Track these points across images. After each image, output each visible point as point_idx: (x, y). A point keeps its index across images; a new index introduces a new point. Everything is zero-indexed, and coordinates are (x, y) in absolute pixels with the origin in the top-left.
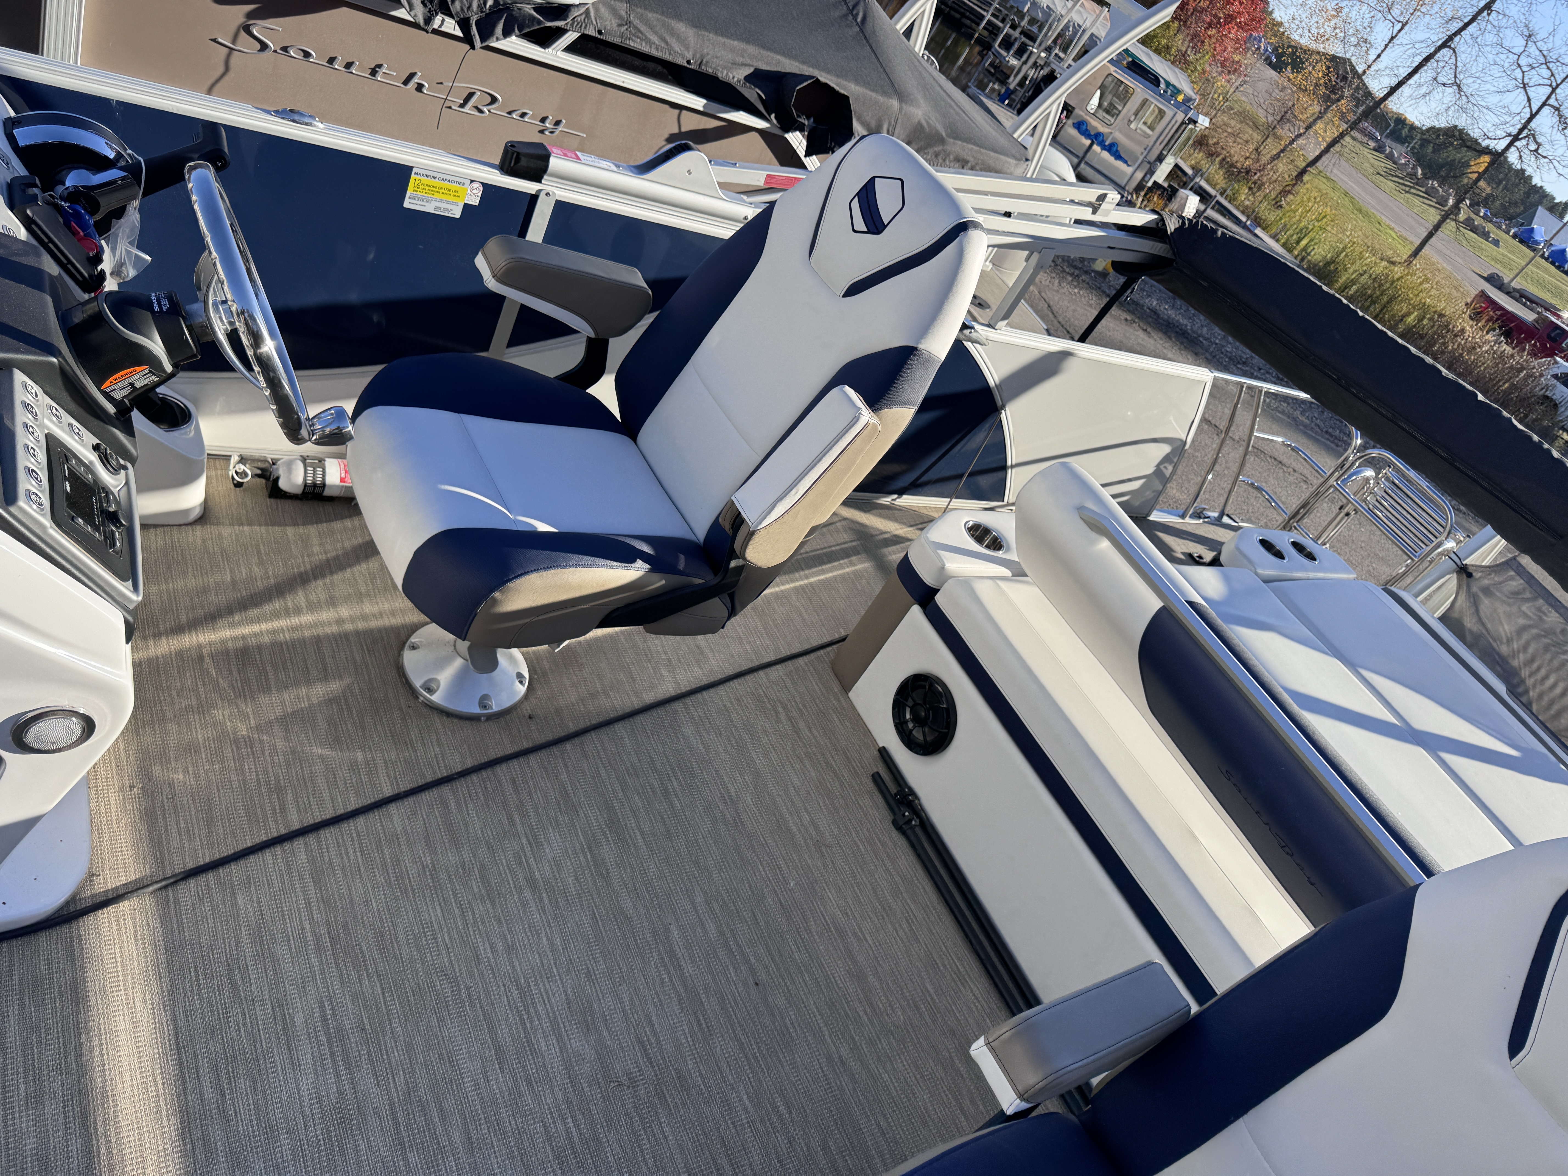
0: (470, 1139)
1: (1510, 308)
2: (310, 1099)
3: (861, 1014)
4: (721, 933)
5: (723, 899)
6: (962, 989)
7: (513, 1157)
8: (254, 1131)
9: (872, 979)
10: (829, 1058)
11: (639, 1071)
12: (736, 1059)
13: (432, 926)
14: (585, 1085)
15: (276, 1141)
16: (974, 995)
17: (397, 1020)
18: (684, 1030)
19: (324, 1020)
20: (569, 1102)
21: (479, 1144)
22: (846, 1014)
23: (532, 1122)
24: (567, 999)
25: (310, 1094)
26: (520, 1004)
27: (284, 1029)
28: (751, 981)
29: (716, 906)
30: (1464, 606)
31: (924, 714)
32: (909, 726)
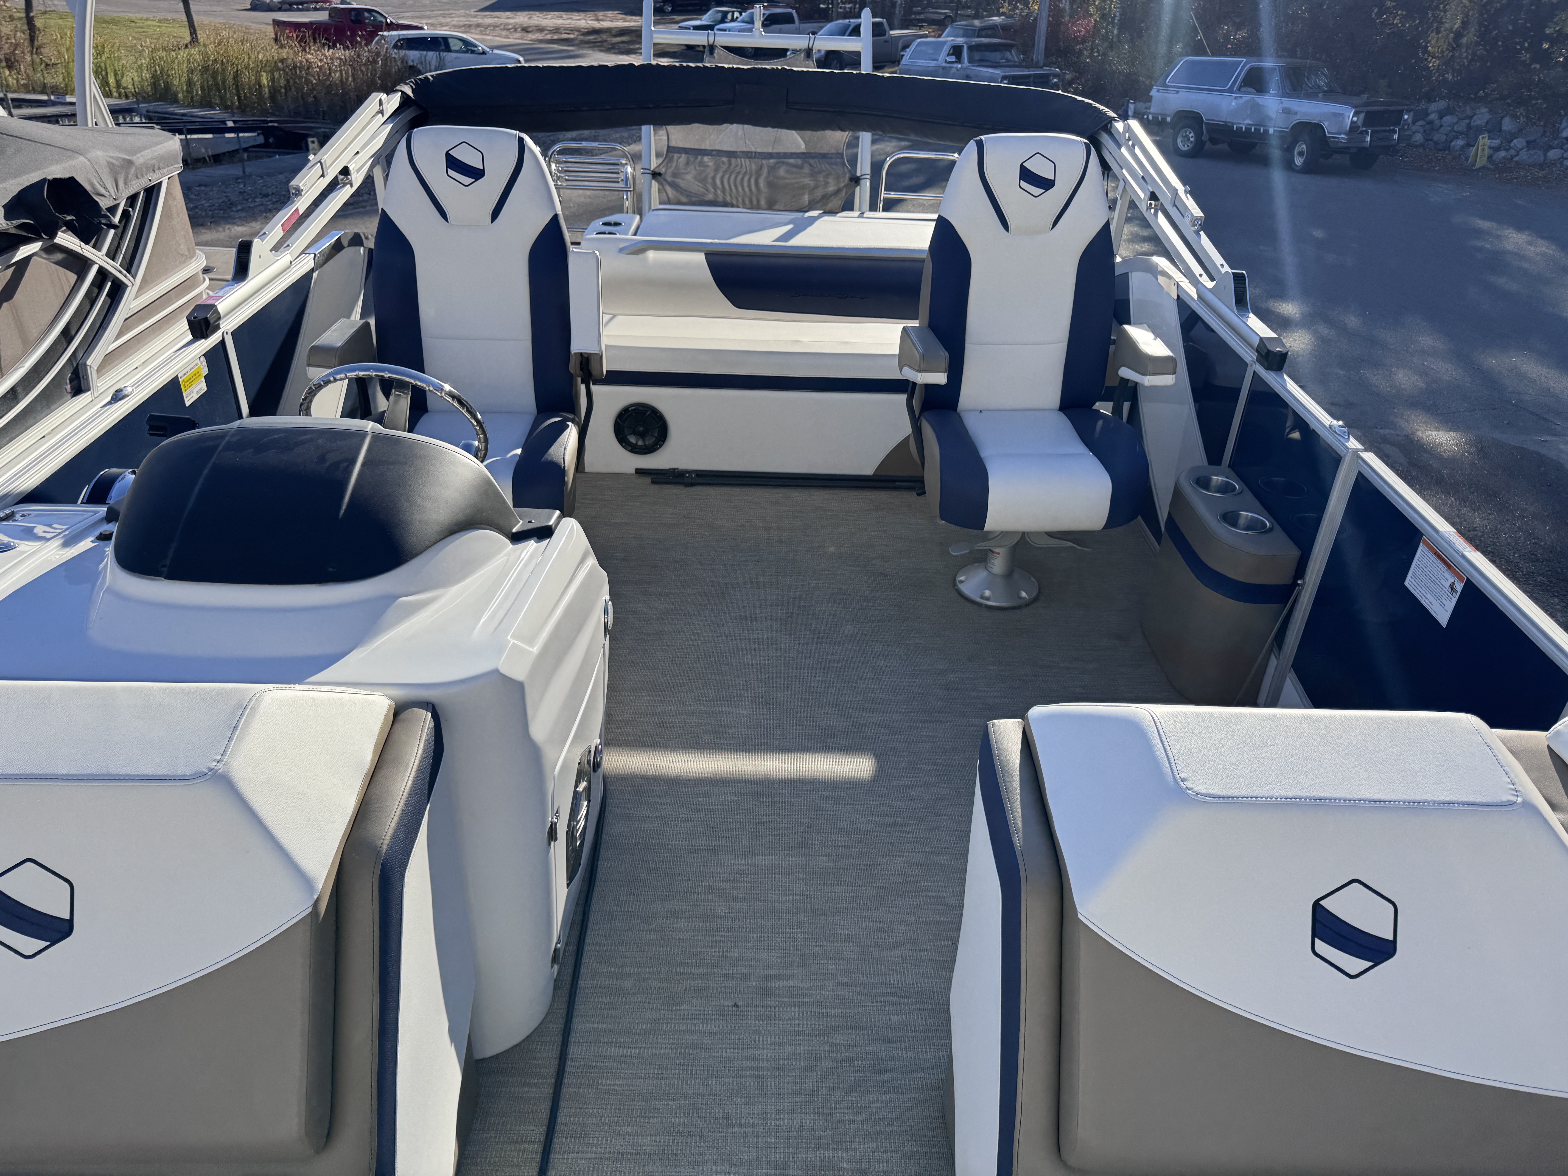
1: (306, 20)
2: (750, 711)
3: (790, 534)
4: (723, 565)
11: (785, 610)
14: (784, 628)
20: (791, 634)
30: (674, 192)
31: (641, 429)
32: (640, 443)
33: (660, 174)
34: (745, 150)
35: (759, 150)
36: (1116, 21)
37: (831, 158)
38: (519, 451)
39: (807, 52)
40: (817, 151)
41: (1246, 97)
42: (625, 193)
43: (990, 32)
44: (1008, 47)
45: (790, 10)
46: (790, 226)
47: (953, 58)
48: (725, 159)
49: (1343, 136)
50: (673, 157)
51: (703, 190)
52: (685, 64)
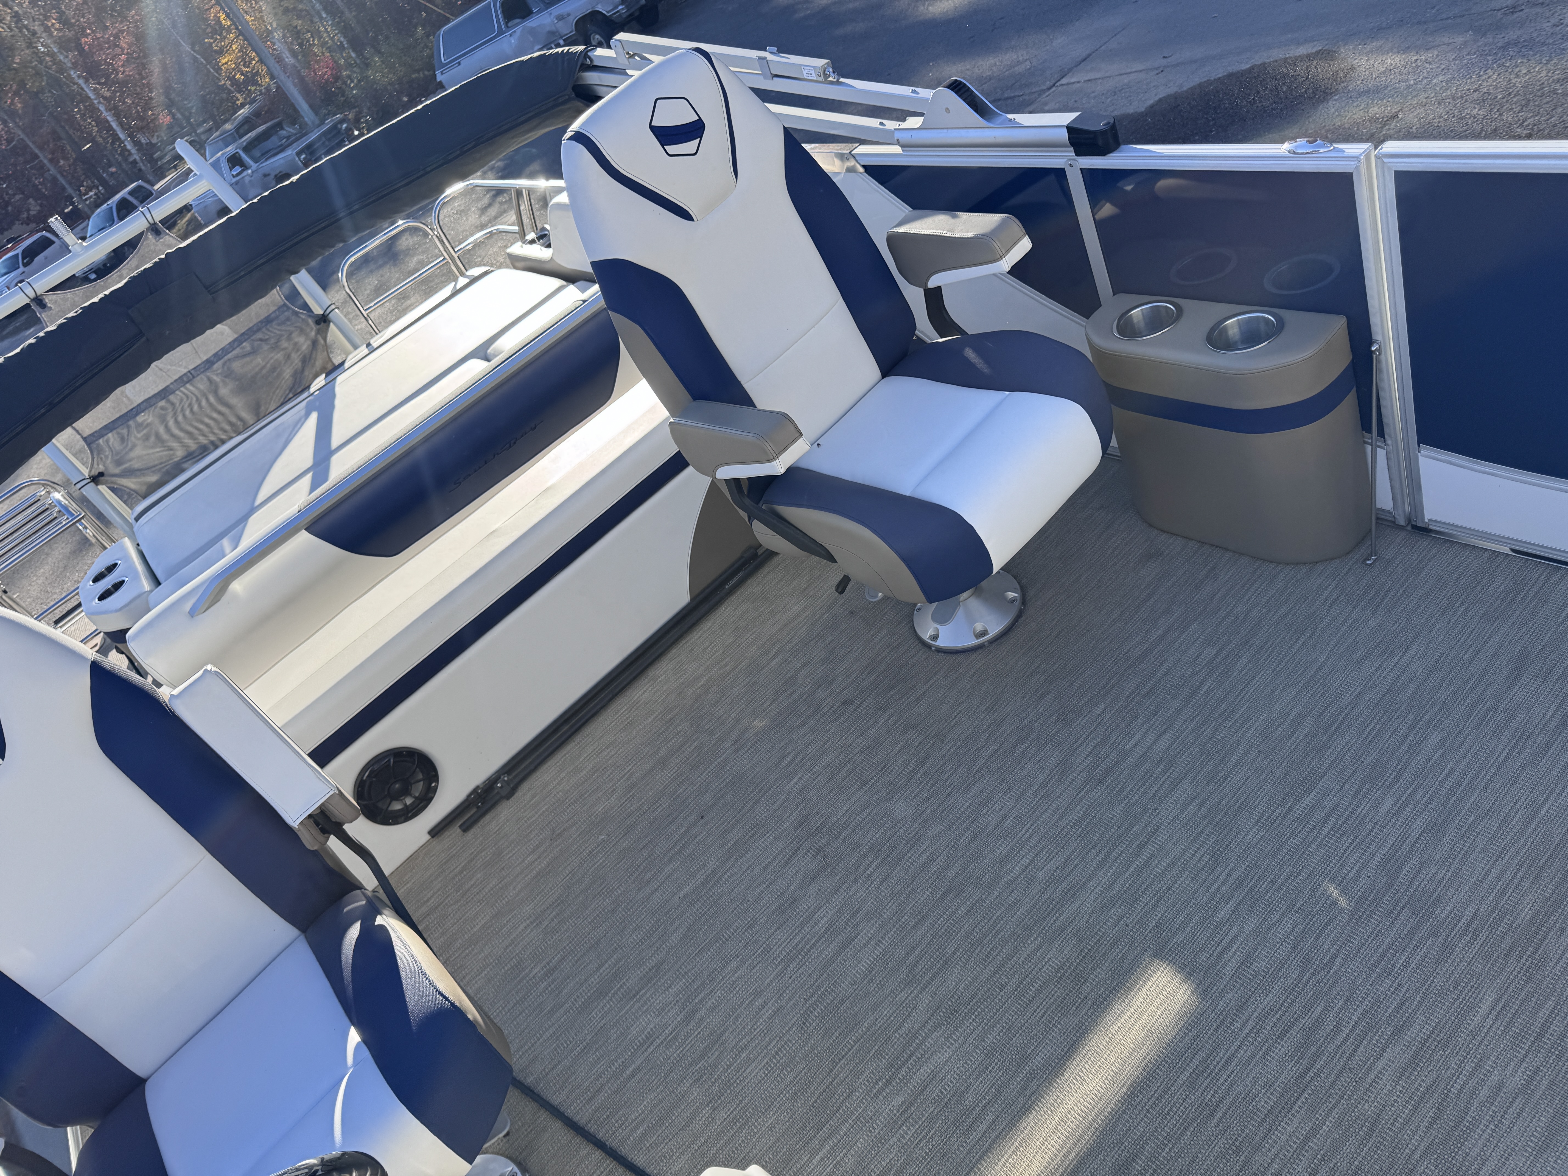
0: (917, 923)
2: (952, 1044)
3: (692, 748)
4: (670, 860)
5: (639, 875)
6: (641, 702)
7: (913, 889)
8: (997, 1064)
9: (662, 753)
10: (736, 751)
11: (809, 852)
12: (768, 801)
13: (767, 1063)
14: (838, 878)
15: (994, 1043)
16: (644, 693)
17: (860, 1031)
18: (763, 842)
19: (888, 1082)
20: (856, 880)
21: (917, 915)
22: (698, 755)
23: (883, 894)
24: (779, 928)
25: (949, 1047)
26: (800, 957)
27: (912, 1104)
28: (702, 821)
29: (649, 876)
30: (134, 480)
31: (397, 786)
32: (409, 801)
33: (101, 474)
34: (176, 377)
35: (191, 367)
36: (346, 46)
37: (277, 317)
38: (354, 1037)
39: (152, 230)
40: (255, 321)
41: (519, 29)
42: (78, 525)
43: (246, 127)
44: (279, 126)
45: (39, 235)
46: (314, 416)
47: (238, 169)
48: (162, 403)
49: (620, 7)
50: (98, 445)
51: (165, 453)
52: (41, 334)
